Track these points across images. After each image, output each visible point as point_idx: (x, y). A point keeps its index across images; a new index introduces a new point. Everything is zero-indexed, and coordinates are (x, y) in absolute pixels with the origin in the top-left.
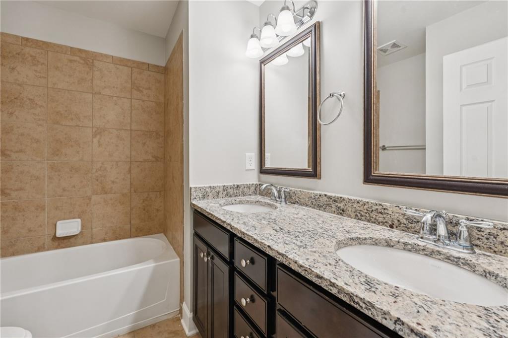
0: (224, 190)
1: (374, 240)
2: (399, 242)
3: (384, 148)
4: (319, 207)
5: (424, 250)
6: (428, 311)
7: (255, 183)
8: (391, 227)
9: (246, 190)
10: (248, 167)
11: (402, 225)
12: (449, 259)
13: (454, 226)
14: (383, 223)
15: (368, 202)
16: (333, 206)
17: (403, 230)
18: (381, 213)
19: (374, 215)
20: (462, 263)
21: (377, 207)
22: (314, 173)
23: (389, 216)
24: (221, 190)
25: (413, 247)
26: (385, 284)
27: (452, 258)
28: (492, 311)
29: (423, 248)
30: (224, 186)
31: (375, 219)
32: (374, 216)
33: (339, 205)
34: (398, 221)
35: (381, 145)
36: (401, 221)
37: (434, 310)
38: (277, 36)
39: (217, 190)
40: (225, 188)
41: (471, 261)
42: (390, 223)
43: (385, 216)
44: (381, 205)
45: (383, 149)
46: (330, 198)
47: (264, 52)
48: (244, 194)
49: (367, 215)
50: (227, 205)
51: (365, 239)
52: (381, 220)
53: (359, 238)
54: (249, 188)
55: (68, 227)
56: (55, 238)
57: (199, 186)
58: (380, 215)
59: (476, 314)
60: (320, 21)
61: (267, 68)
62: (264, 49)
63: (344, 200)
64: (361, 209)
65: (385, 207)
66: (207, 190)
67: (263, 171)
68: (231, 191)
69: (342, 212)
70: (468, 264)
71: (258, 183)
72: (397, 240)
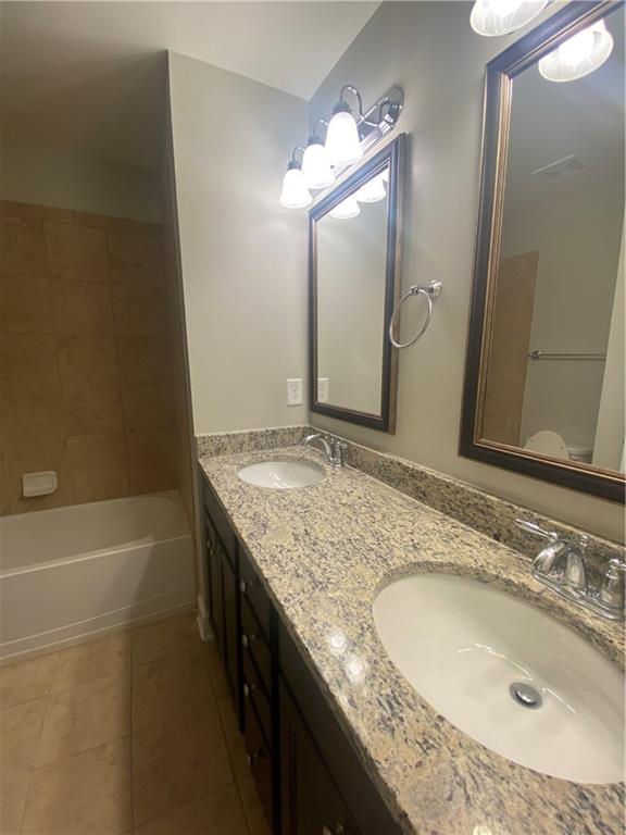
0: (251, 440)
1: (456, 568)
2: (497, 577)
3: (536, 357)
4: (390, 481)
5: (537, 599)
6: (468, 798)
7: (302, 426)
8: (496, 537)
9: (287, 438)
10: (292, 402)
11: (514, 540)
12: (576, 626)
13: (601, 562)
14: (484, 530)
15: (463, 489)
16: (410, 483)
17: (515, 548)
18: (482, 511)
19: (471, 511)
20: (597, 640)
21: (476, 500)
22: (384, 423)
23: (494, 520)
24: (246, 438)
25: (520, 591)
26: (423, 707)
27: (582, 627)
28: (591, 801)
29: (536, 596)
30: (252, 433)
31: (473, 519)
32: (471, 515)
33: (419, 484)
34: (509, 531)
35: (531, 352)
36: (513, 531)
37: (483, 794)
38: (332, 167)
39: (239, 440)
40: (253, 436)
41: (611, 642)
42: (496, 532)
43: (488, 518)
44: (482, 498)
45: (534, 359)
46: (406, 469)
47: (314, 197)
48: (284, 444)
49: (460, 510)
50: (254, 463)
51: (441, 565)
52: (481, 522)
53: (431, 563)
54: (293, 434)
55: (39, 483)
56: (23, 498)
57: (210, 434)
58: (481, 515)
59: (556, 808)
60: (407, 133)
61: (321, 227)
62: (313, 192)
63: (426, 477)
64: (452, 497)
65: (489, 503)
66: (223, 439)
67: (314, 406)
68: (263, 441)
69: (422, 496)
70: (606, 645)
71: (307, 425)
72: (494, 573)
